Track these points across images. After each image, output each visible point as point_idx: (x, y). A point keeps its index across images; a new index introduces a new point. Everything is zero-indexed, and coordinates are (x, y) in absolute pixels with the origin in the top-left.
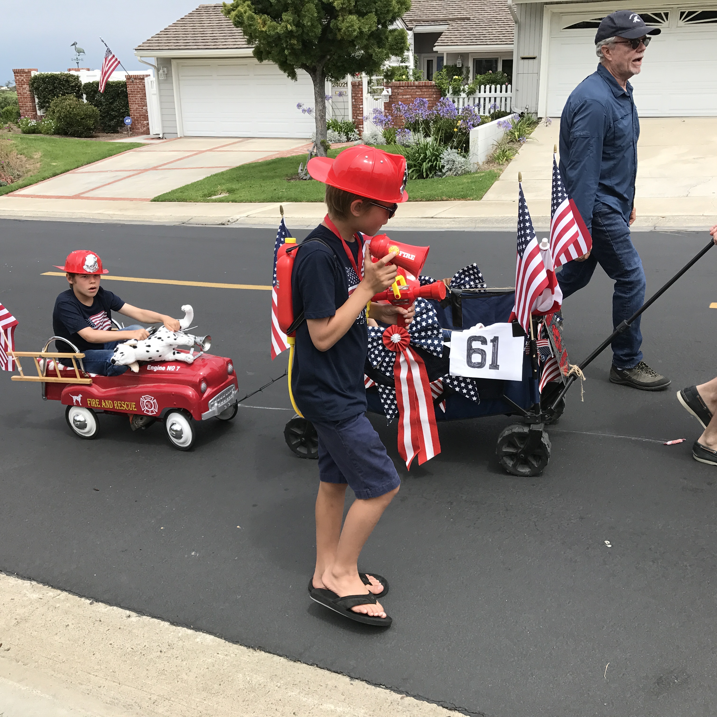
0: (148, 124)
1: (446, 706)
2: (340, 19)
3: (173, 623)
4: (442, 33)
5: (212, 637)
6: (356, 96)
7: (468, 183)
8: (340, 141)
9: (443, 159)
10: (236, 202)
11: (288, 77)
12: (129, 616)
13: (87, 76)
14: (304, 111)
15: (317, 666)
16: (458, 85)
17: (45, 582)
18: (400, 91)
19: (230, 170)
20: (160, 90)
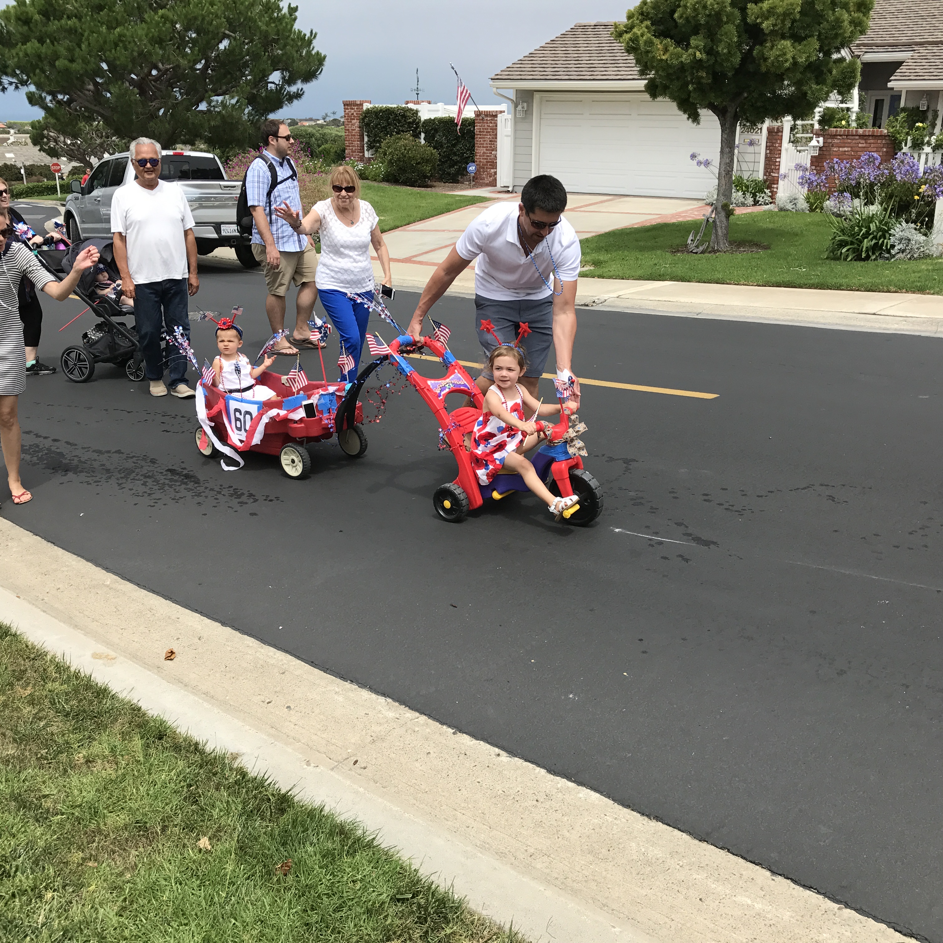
0: (495, 173)
1: (898, 929)
2: (768, 45)
3: (550, 771)
4: (903, 62)
5: (598, 795)
6: (772, 146)
7: (927, 270)
8: (743, 205)
9: (894, 235)
10: (603, 278)
11: (688, 119)
12: (499, 755)
13: (429, 111)
14: (699, 163)
15: (729, 851)
16: (921, 136)
17: (402, 702)
18: (836, 141)
19: (596, 236)
20: (515, 131)
